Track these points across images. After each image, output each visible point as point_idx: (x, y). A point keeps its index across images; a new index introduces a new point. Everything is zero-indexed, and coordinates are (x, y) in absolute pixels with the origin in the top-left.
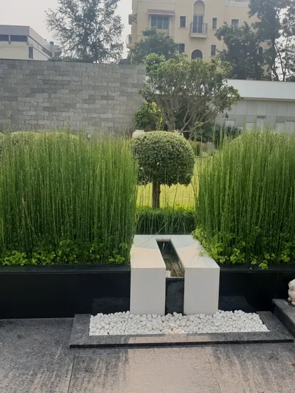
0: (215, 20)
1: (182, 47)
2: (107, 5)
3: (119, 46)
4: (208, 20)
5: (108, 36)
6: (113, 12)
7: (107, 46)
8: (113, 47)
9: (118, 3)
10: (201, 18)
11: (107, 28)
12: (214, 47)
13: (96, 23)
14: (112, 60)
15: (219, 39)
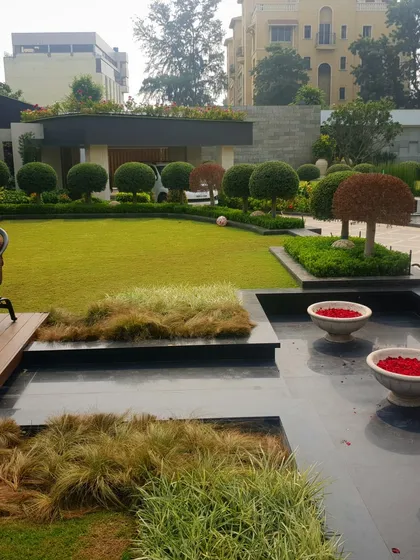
0: (344, 28)
1: (308, 60)
2: (206, 8)
3: (219, 56)
4: (336, 30)
5: (207, 45)
6: (212, 16)
7: (206, 58)
8: (212, 57)
9: (219, 5)
10: (328, 26)
11: (205, 35)
12: (343, 59)
13: (193, 30)
14: (212, 74)
15: (354, 53)
